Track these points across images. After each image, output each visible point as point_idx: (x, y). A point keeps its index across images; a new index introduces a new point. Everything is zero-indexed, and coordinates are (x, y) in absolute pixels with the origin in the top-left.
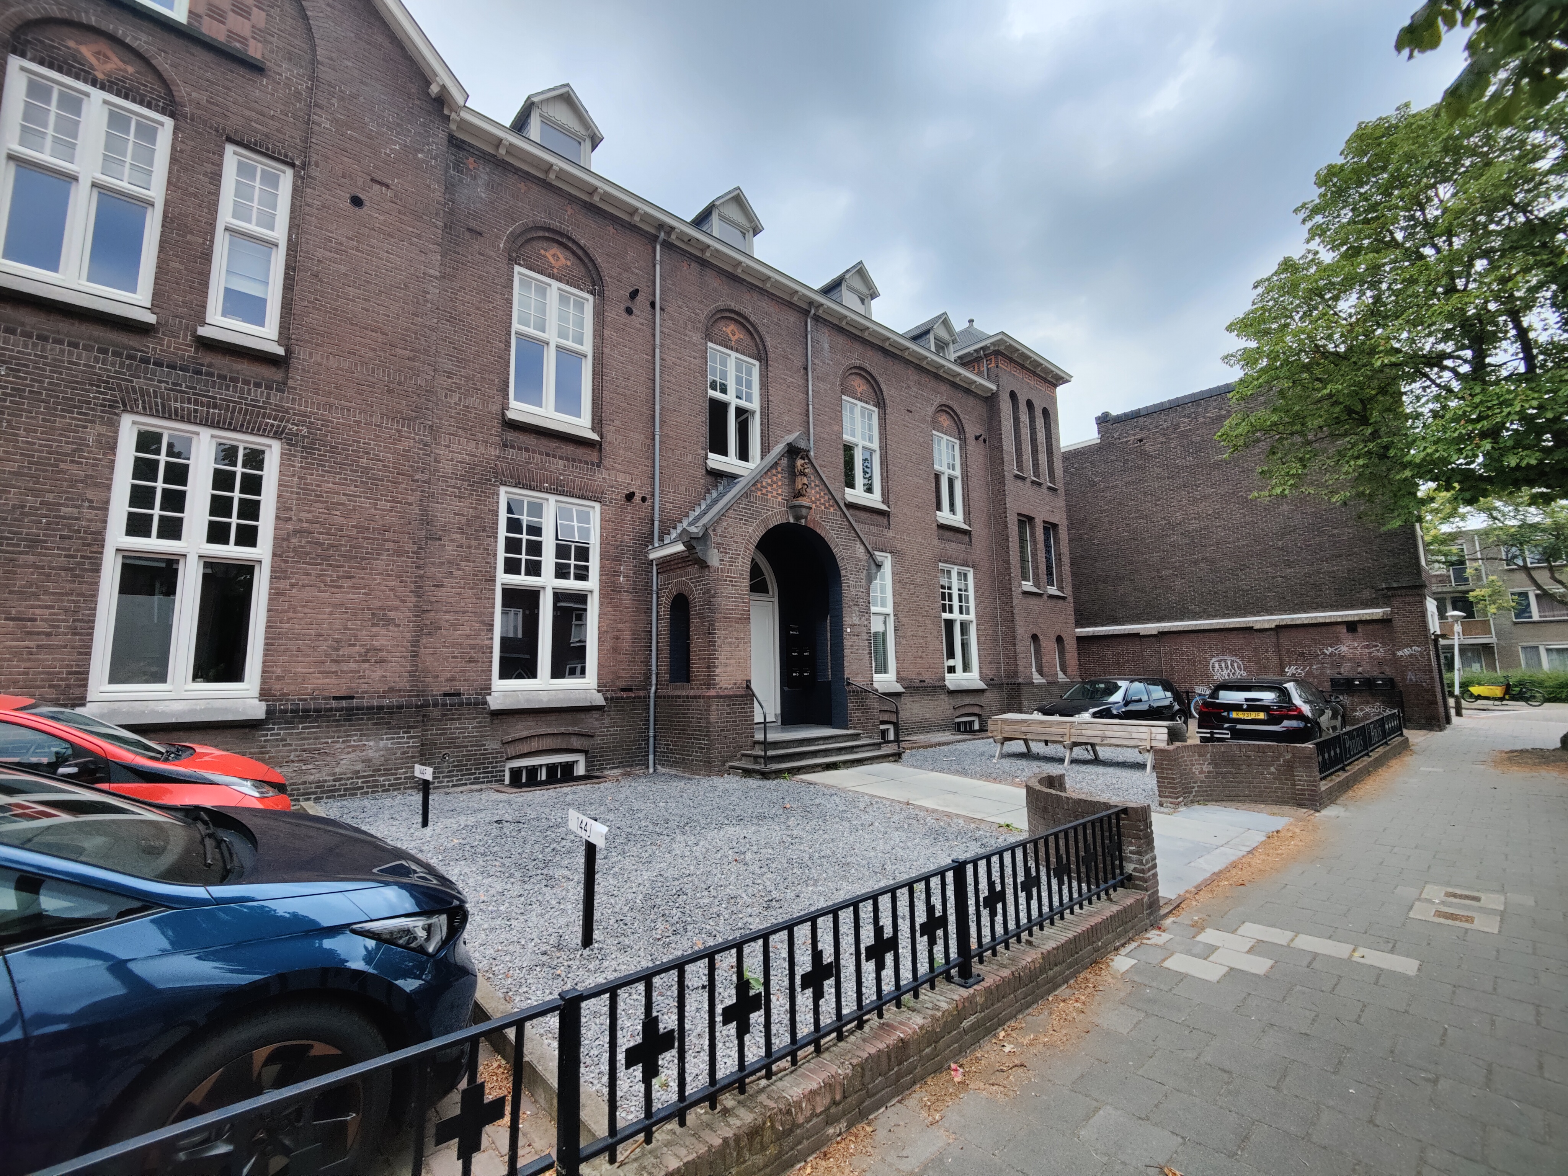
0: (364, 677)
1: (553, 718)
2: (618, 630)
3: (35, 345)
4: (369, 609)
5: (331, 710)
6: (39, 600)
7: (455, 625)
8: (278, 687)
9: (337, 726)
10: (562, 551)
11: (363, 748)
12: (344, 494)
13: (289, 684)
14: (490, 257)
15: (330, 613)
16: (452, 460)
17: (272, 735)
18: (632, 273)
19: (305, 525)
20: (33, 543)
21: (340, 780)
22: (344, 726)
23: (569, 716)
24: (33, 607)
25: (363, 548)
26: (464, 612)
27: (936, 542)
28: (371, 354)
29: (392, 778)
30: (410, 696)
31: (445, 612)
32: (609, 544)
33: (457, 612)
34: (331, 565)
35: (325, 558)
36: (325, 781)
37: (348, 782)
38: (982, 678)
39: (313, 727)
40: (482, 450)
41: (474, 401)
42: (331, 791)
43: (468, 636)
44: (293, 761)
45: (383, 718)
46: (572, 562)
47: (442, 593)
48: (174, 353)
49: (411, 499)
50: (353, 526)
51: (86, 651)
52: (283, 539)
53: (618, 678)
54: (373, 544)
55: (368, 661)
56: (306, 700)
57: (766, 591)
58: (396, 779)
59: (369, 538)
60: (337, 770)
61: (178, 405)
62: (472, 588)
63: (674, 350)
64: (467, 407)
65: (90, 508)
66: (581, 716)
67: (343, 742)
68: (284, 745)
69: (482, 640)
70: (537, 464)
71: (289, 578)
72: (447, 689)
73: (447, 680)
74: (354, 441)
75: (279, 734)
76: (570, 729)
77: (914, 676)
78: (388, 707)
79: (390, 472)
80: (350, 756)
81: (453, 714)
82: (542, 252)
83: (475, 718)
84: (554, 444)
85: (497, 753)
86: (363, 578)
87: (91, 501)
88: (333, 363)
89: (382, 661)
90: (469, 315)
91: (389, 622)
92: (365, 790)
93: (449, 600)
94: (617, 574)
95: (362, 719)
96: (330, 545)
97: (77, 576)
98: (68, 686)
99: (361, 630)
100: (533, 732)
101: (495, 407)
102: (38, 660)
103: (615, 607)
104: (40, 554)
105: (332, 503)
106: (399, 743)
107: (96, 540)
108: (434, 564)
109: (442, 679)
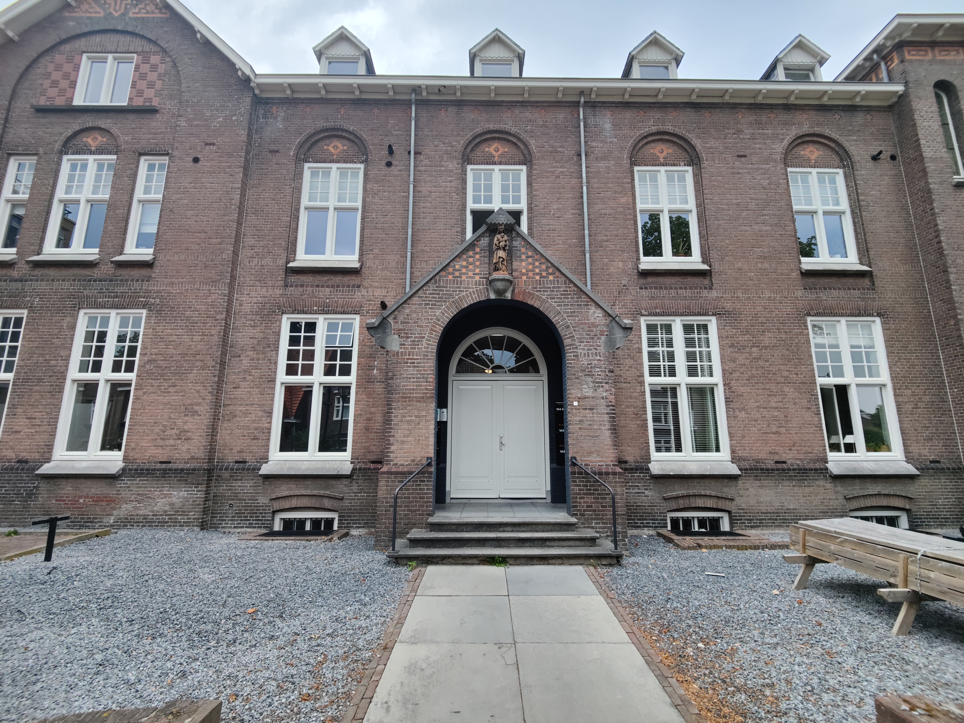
0: (177, 449)
1: (309, 483)
2: (371, 413)
3: (50, 284)
4: (184, 405)
5: (155, 470)
6: (38, 408)
7: (246, 414)
8: (132, 454)
9: (157, 480)
10: (331, 355)
11: (170, 496)
12: (176, 335)
13: (137, 453)
14: (283, 164)
15: (162, 409)
16: (251, 303)
17: (124, 484)
18: (392, 135)
19: (154, 356)
20: (40, 380)
21: (156, 515)
22: (161, 480)
23: (322, 482)
24: (36, 412)
25: (182, 367)
26: (252, 405)
27: (799, 293)
28: (197, 247)
29: (186, 517)
30: (203, 463)
31: (240, 405)
32: (365, 345)
33: (247, 405)
34: (165, 379)
35: (162, 375)
36: (148, 515)
37: (161, 517)
38: (909, 459)
39: (145, 480)
40: (270, 292)
41: (268, 261)
42: (151, 522)
43: (254, 421)
44: (133, 501)
45: (183, 477)
46: (338, 362)
47: (239, 392)
48: (106, 274)
49: (213, 332)
50: (179, 354)
51: (53, 434)
52: (142, 366)
53: (369, 452)
54: (189, 364)
55: (180, 439)
56: (145, 463)
57: (537, 370)
58: (188, 519)
59: (187, 360)
60: (155, 509)
61: (101, 300)
62: (258, 388)
63: (430, 181)
64: (263, 266)
65: (62, 360)
66: (333, 482)
67: (160, 491)
68: (129, 491)
69: (263, 423)
70: (309, 295)
71: (143, 389)
72: (237, 458)
73: (238, 452)
74: (184, 302)
75: (127, 484)
76: (322, 492)
77: (762, 456)
78: (187, 470)
79: (202, 317)
80: (162, 500)
81: (237, 476)
82: (326, 147)
83: (252, 480)
84: (325, 278)
85: (266, 506)
86: (181, 386)
87: (62, 357)
88: (176, 258)
89: (188, 439)
90: (267, 206)
91: (195, 413)
92: (169, 524)
93: (242, 396)
94: (371, 368)
95: (171, 477)
96: (166, 367)
97: (53, 395)
98: (44, 452)
99: (178, 419)
100: (292, 493)
101: (281, 262)
102: (34, 439)
103: (369, 395)
104: (41, 386)
105: (169, 341)
106: (192, 494)
107: (61, 376)
108: (234, 373)
109: (235, 451)
